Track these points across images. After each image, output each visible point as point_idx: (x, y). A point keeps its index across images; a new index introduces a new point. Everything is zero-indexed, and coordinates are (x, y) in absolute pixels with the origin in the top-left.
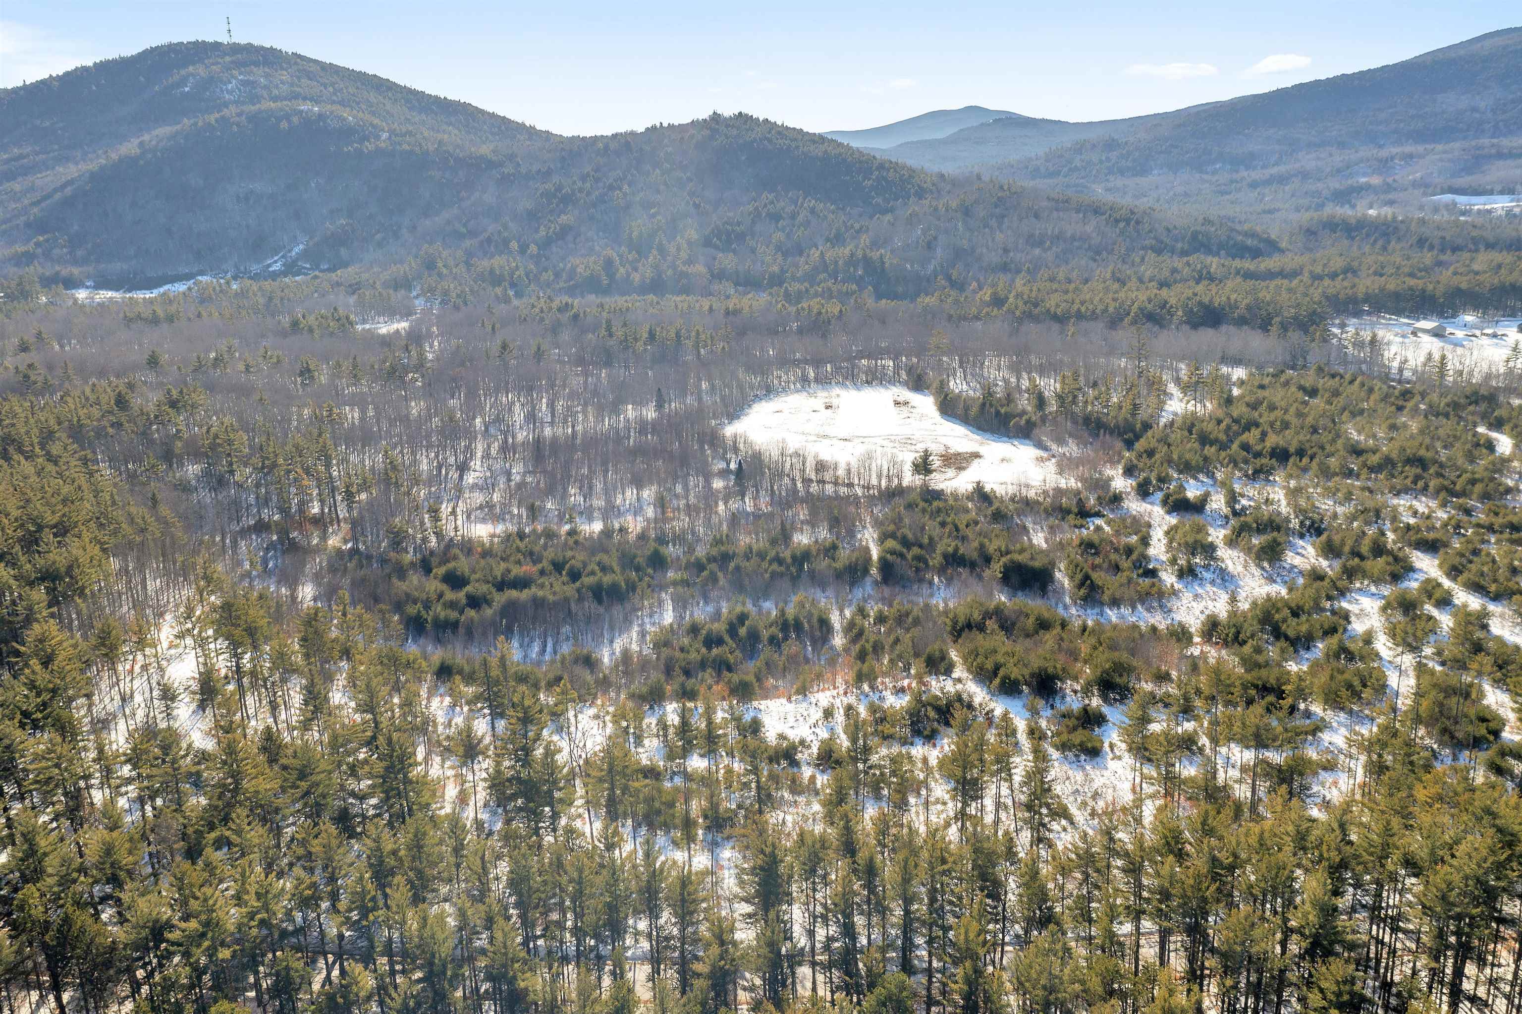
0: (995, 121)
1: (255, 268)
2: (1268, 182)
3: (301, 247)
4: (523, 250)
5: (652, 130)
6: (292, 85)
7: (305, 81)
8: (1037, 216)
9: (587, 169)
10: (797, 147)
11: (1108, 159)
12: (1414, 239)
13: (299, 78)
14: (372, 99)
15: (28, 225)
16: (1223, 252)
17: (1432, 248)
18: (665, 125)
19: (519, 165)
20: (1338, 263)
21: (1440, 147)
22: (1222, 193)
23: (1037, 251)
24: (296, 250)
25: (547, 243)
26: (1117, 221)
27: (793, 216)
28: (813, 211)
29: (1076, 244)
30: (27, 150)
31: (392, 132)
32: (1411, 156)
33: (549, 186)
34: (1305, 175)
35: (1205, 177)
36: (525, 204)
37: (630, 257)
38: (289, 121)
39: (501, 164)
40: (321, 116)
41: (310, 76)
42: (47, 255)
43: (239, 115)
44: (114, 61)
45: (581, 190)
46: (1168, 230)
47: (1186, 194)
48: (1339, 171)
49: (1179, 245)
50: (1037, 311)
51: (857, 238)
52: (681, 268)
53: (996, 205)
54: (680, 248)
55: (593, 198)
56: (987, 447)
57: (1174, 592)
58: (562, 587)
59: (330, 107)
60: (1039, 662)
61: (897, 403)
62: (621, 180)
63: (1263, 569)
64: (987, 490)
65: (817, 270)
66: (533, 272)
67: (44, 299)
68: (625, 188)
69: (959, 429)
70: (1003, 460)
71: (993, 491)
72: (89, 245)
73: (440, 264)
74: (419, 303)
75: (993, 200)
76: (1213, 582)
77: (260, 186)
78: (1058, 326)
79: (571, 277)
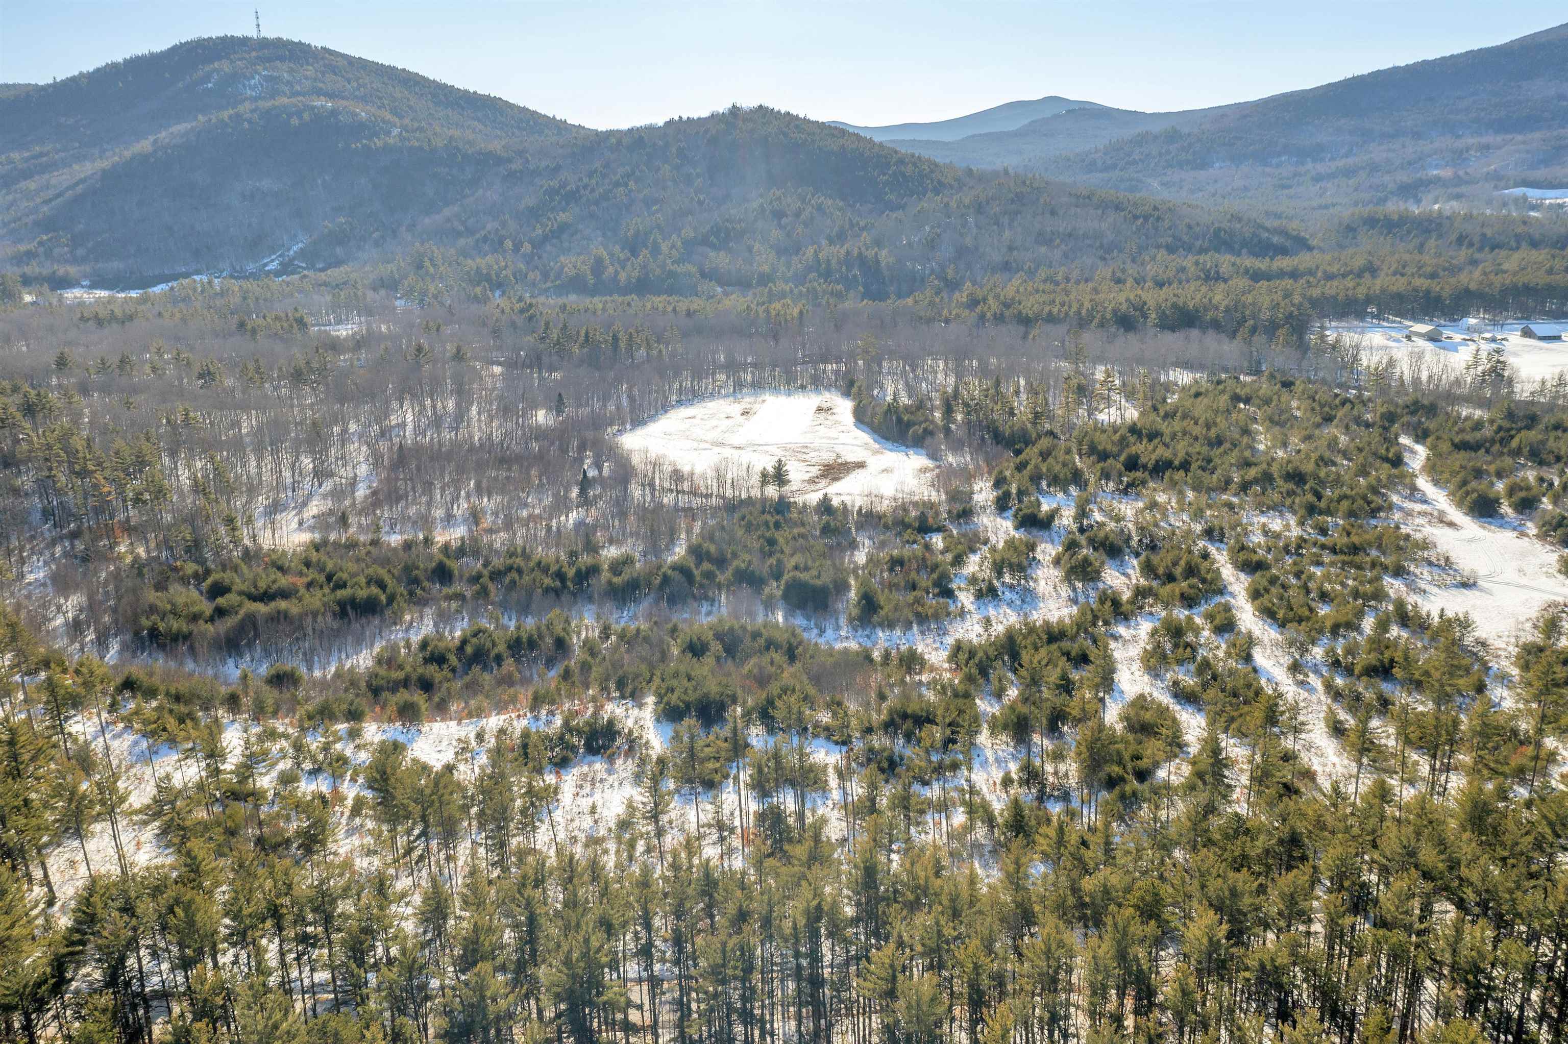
0: (1068, 112)
1: (251, 267)
2: (1332, 176)
3: (300, 245)
4: (517, 247)
5: (669, 123)
6: (315, 80)
7: (330, 77)
8: (1053, 213)
9: (597, 165)
11: (1168, 152)
12: (1454, 237)
13: (323, 73)
14: (398, 94)
15: (37, 223)
16: (1244, 251)
17: (1471, 245)
18: (683, 118)
19: (527, 161)
20: (1359, 262)
21: (1519, 137)
22: (1284, 187)
23: (1043, 249)
24: (295, 248)
25: (538, 244)
26: (1136, 217)
27: (798, 215)
28: (820, 208)
29: (1088, 242)
30: (48, 147)
31: (404, 128)
32: (1487, 147)
33: (554, 183)
34: (1374, 168)
35: (1268, 170)
36: (530, 201)
37: (622, 256)
38: (300, 117)
39: (510, 161)
40: (334, 113)
41: (334, 70)
42: (48, 254)
43: (253, 111)
45: (585, 187)
46: (1190, 227)
47: (1246, 189)
48: (1410, 164)
49: (1198, 243)
50: (1007, 313)
51: (859, 236)
52: (670, 267)
53: (1013, 201)
54: (673, 246)
55: (596, 195)
56: (879, 456)
57: (962, 614)
58: (316, 599)
59: (345, 103)
60: (712, 687)
61: (820, 409)
62: (628, 176)
63: (1074, 590)
64: (835, 502)
65: (809, 269)
66: (520, 271)
67: (28, 298)
68: (632, 184)
69: (864, 437)
70: (885, 470)
71: (843, 503)
72: (90, 244)
73: (427, 263)
74: (399, 303)
75: (1011, 195)
76: (1010, 604)
77: (266, 184)
78: (1022, 329)
79: (558, 277)
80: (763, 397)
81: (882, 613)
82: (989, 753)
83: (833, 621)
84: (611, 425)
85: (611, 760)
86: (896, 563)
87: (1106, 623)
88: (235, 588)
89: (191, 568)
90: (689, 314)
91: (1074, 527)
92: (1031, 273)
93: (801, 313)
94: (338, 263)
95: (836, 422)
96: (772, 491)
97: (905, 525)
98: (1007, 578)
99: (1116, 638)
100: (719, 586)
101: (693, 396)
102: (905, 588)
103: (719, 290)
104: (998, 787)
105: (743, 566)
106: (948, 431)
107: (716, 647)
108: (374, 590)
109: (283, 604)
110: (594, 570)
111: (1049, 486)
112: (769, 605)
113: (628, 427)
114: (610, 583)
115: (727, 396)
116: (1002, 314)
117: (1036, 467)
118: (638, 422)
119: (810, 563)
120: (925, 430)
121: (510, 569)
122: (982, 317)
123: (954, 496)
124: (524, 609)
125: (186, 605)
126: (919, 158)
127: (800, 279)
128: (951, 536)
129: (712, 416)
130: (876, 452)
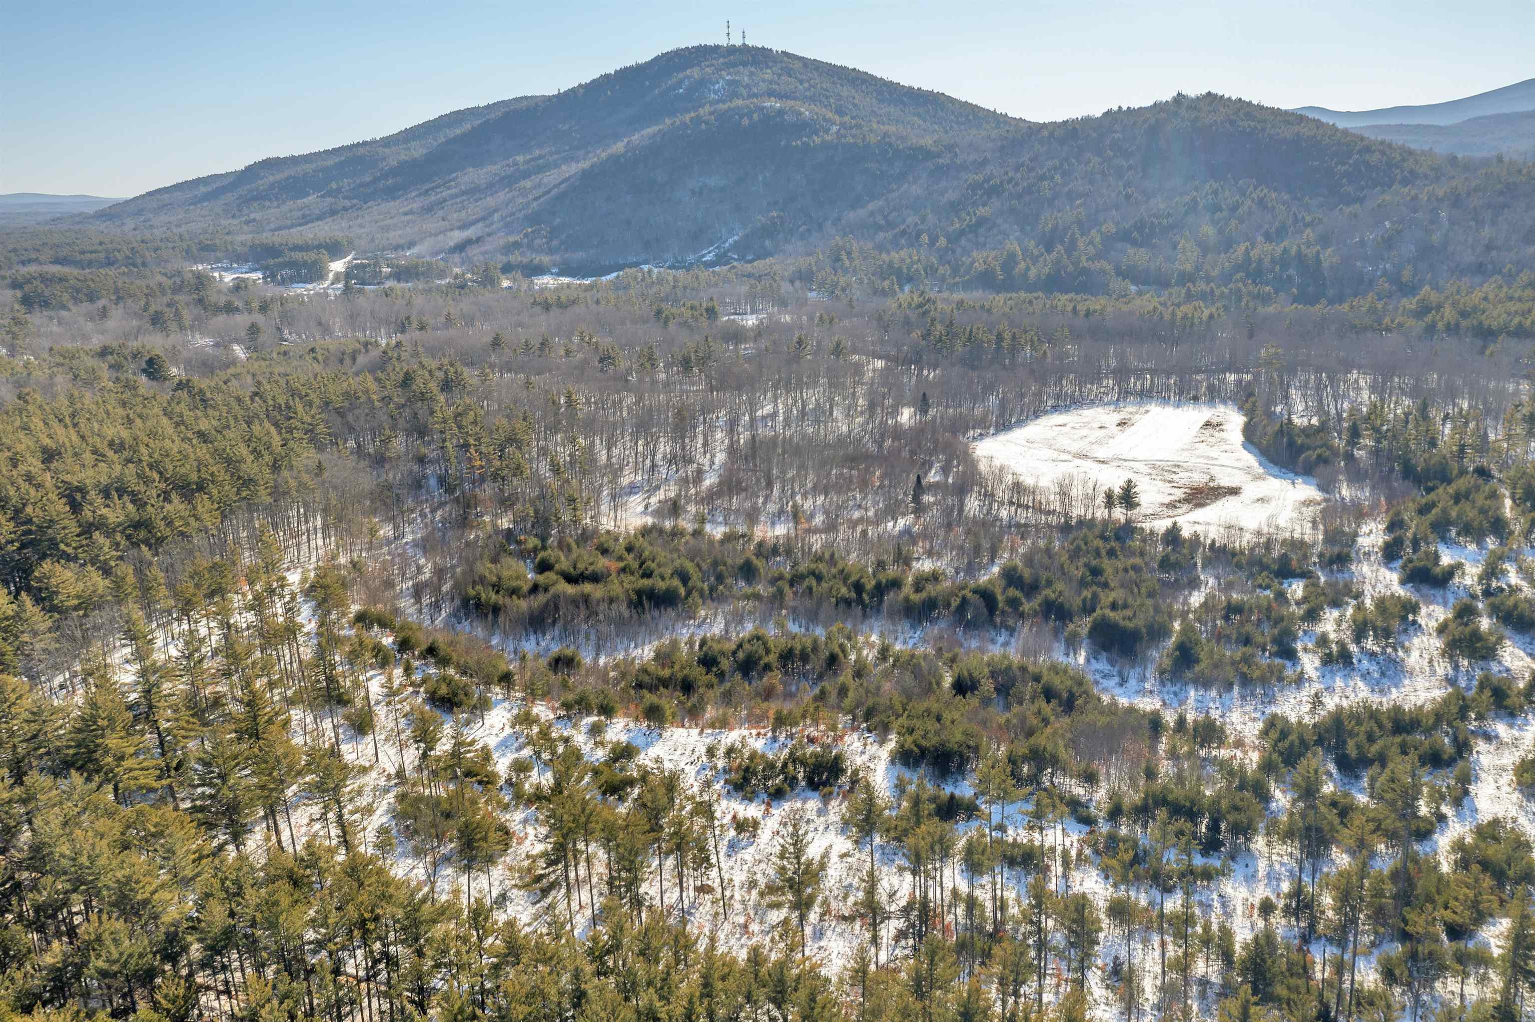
1: (691, 258)
3: (736, 238)
4: (933, 241)
5: (1108, 113)
6: (771, 82)
7: (784, 79)
9: (1025, 158)
10: (1264, 130)
13: (779, 75)
14: (845, 93)
15: (526, 218)
18: (1125, 108)
19: (956, 155)
24: (730, 241)
25: (954, 239)
27: (1234, 208)
28: (1261, 202)
30: (546, 151)
31: (843, 125)
33: (979, 177)
36: (952, 195)
37: (1036, 252)
38: (750, 118)
39: (939, 156)
40: (781, 112)
41: (789, 72)
42: (530, 246)
43: (711, 113)
44: (631, 67)
45: (1010, 181)
50: (1464, 323)
51: (1302, 232)
52: (1084, 263)
53: (1501, 193)
54: (1091, 242)
55: (1020, 188)
56: (1260, 483)
57: (1300, 680)
58: (619, 586)
59: (792, 103)
60: (955, 737)
61: (1208, 424)
62: (1055, 169)
63: (1456, 668)
64: (1186, 533)
65: (1237, 268)
66: (932, 267)
67: (505, 284)
68: (1058, 177)
69: (1250, 459)
70: (1261, 500)
71: (1196, 535)
72: (563, 237)
73: (844, 257)
74: (811, 295)
75: (1500, 186)
76: (1366, 676)
77: (715, 181)
78: (1479, 342)
79: (967, 272)
80: (1148, 407)
81: (1197, 668)
82: (1262, 866)
83: (1138, 669)
84: (974, 428)
85: (826, 799)
86: (1232, 609)
87: (1480, 717)
88: (557, 566)
89: (533, 542)
90: (1088, 314)
91: (1478, 590)
92: (1510, 278)
93: (1211, 316)
94: (767, 254)
95: (1223, 440)
96: (1119, 514)
97: (1263, 567)
98: (1370, 644)
99: (1488, 737)
100: (1022, 615)
101: (1074, 402)
102: (1237, 641)
103: (1133, 288)
104: (1256, 912)
105: (1053, 596)
106: (1349, 457)
107: (988, 686)
108: (676, 582)
109: (587, 587)
110: (896, 584)
111: (1459, 534)
112: (1072, 644)
113: (992, 431)
114: (907, 599)
115: (1108, 404)
116: (1457, 325)
117: (1444, 511)
118: (1004, 426)
119: (1130, 600)
120: (1319, 456)
121: (813, 573)
122: (1431, 329)
123: (1331, 537)
124: (813, 617)
125: (510, 578)
126: (1390, 146)
127: (1227, 279)
128: (1316, 585)
129: (1085, 425)
130: (1257, 478)
